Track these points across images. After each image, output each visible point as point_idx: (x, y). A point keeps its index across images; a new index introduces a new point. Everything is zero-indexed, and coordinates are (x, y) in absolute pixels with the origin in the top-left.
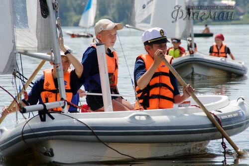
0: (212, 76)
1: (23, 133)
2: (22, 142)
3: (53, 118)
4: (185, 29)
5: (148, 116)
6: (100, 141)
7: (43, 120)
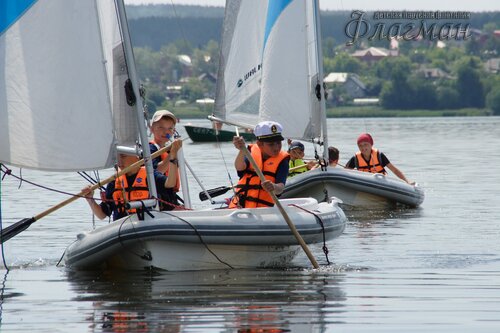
0: (361, 206)
1: (120, 233)
2: (118, 244)
3: (153, 217)
4: (310, 123)
5: (250, 214)
6: (202, 242)
7: (141, 218)
